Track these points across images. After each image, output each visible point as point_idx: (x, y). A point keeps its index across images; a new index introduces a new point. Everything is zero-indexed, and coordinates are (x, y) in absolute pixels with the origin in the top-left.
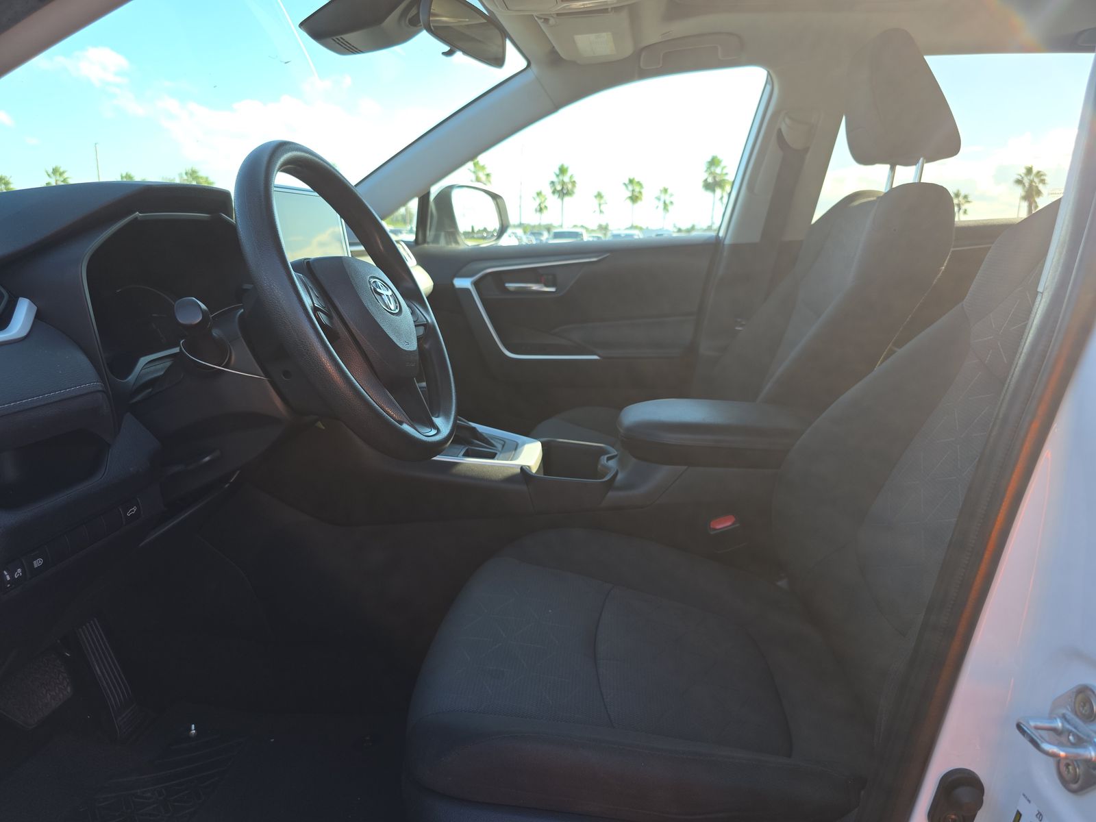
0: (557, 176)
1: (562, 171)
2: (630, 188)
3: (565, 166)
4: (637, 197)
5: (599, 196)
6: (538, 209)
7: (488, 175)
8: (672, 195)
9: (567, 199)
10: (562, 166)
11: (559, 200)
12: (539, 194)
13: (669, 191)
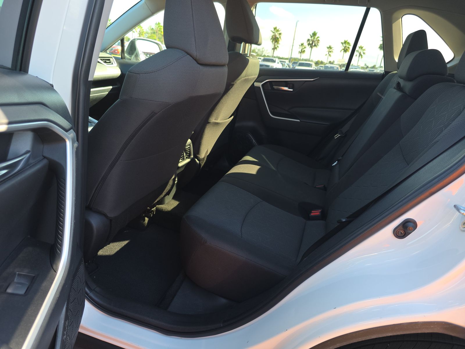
0: (311, 37)
1: (314, 34)
2: (344, 45)
3: (316, 32)
4: (347, 49)
5: (330, 47)
6: (300, 52)
7: (280, 34)
8: (364, 50)
9: (314, 48)
10: (315, 32)
11: (310, 48)
12: (302, 44)
13: (363, 48)
